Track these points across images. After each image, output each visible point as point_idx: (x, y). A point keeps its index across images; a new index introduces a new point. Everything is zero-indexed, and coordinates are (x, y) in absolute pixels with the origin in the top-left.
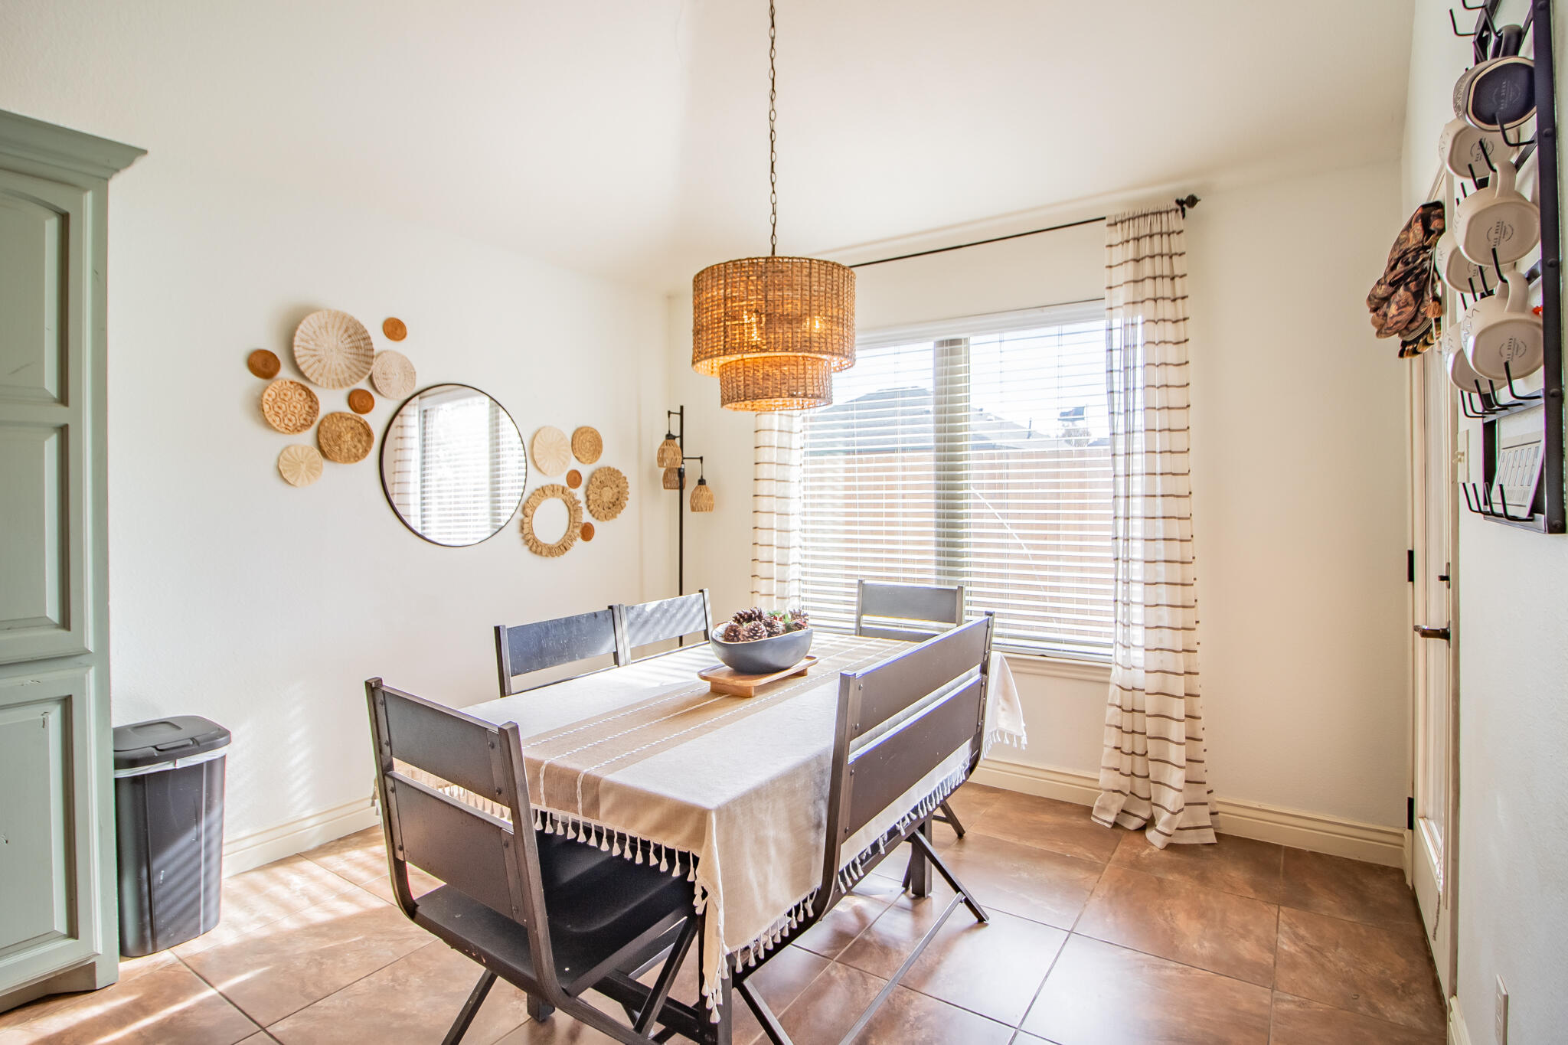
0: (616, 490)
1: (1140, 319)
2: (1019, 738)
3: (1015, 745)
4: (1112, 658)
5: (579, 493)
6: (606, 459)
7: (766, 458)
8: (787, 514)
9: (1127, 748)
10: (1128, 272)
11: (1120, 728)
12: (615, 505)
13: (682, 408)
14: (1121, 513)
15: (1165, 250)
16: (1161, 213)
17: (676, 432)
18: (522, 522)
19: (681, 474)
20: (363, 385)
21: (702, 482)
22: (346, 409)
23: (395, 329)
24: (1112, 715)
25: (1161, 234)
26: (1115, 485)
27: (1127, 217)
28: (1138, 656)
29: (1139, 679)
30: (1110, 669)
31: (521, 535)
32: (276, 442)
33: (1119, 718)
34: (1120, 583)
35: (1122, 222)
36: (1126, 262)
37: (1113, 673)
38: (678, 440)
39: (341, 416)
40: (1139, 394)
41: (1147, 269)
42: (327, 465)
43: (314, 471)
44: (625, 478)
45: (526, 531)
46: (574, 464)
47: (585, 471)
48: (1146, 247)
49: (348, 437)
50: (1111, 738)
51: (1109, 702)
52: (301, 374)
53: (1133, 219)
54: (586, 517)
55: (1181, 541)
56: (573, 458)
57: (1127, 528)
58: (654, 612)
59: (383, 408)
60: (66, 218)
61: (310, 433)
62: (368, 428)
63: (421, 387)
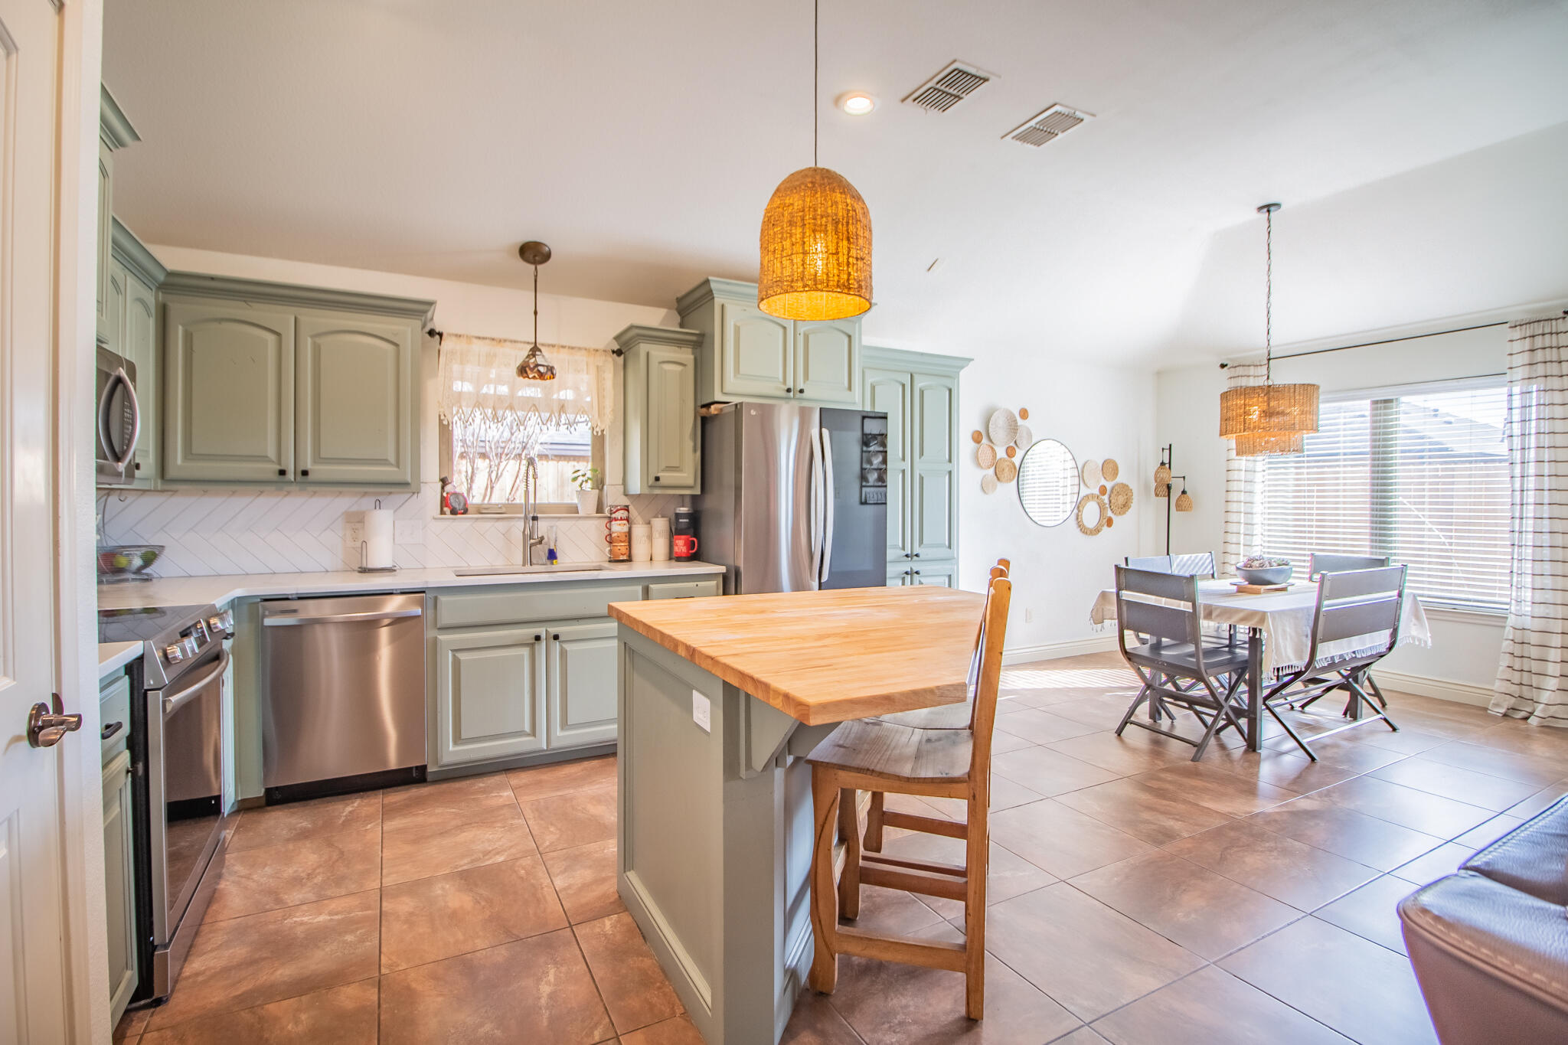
0: (1125, 497)
1: (1535, 388)
2: (1426, 642)
3: (1423, 645)
4: (1509, 611)
5: (1106, 498)
6: (1119, 479)
7: (1236, 477)
8: (1252, 514)
9: (1516, 667)
10: (1525, 358)
11: (1513, 654)
12: (1126, 506)
13: (1170, 445)
14: (1517, 515)
15: (1554, 344)
16: (1552, 320)
17: (1166, 461)
18: (1078, 515)
19: (1169, 487)
20: (1012, 444)
21: (1184, 492)
22: (1006, 456)
23: (1024, 414)
24: (1506, 646)
25: (1551, 334)
26: (1512, 496)
27: (1524, 322)
28: (1527, 608)
29: (1528, 622)
30: (1507, 618)
31: (1076, 522)
32: (981, 473)
33: (1511, 647)
34: (1515, 561)
35: (1521, 325)
36: (1523, 352)
37: (1509, 619)
38: (1167, 466)
39: (1004, 459)
40: (1533, 437)
41: (1539, 356)
42: (999, 484)
43: (994, 488)
44: (1131, 490)
45: (1079, 520)
46: (1103, 482)
47: (1109, 485)
48: (1539, 342)
49: (1006, 470)
50: (1506, 661)
51: (1505, 638)
52: (991, 441)
53: (1530, 323)
54: (1110, 514)
55: (1563, 533)
56: (1103, 479)
57: (1521, 525)
58: (1188, 560)
59: (1019, 454)
60: (950, 390)
61: (992, 469)
62: (1014, 464)
63: (1034, 441)
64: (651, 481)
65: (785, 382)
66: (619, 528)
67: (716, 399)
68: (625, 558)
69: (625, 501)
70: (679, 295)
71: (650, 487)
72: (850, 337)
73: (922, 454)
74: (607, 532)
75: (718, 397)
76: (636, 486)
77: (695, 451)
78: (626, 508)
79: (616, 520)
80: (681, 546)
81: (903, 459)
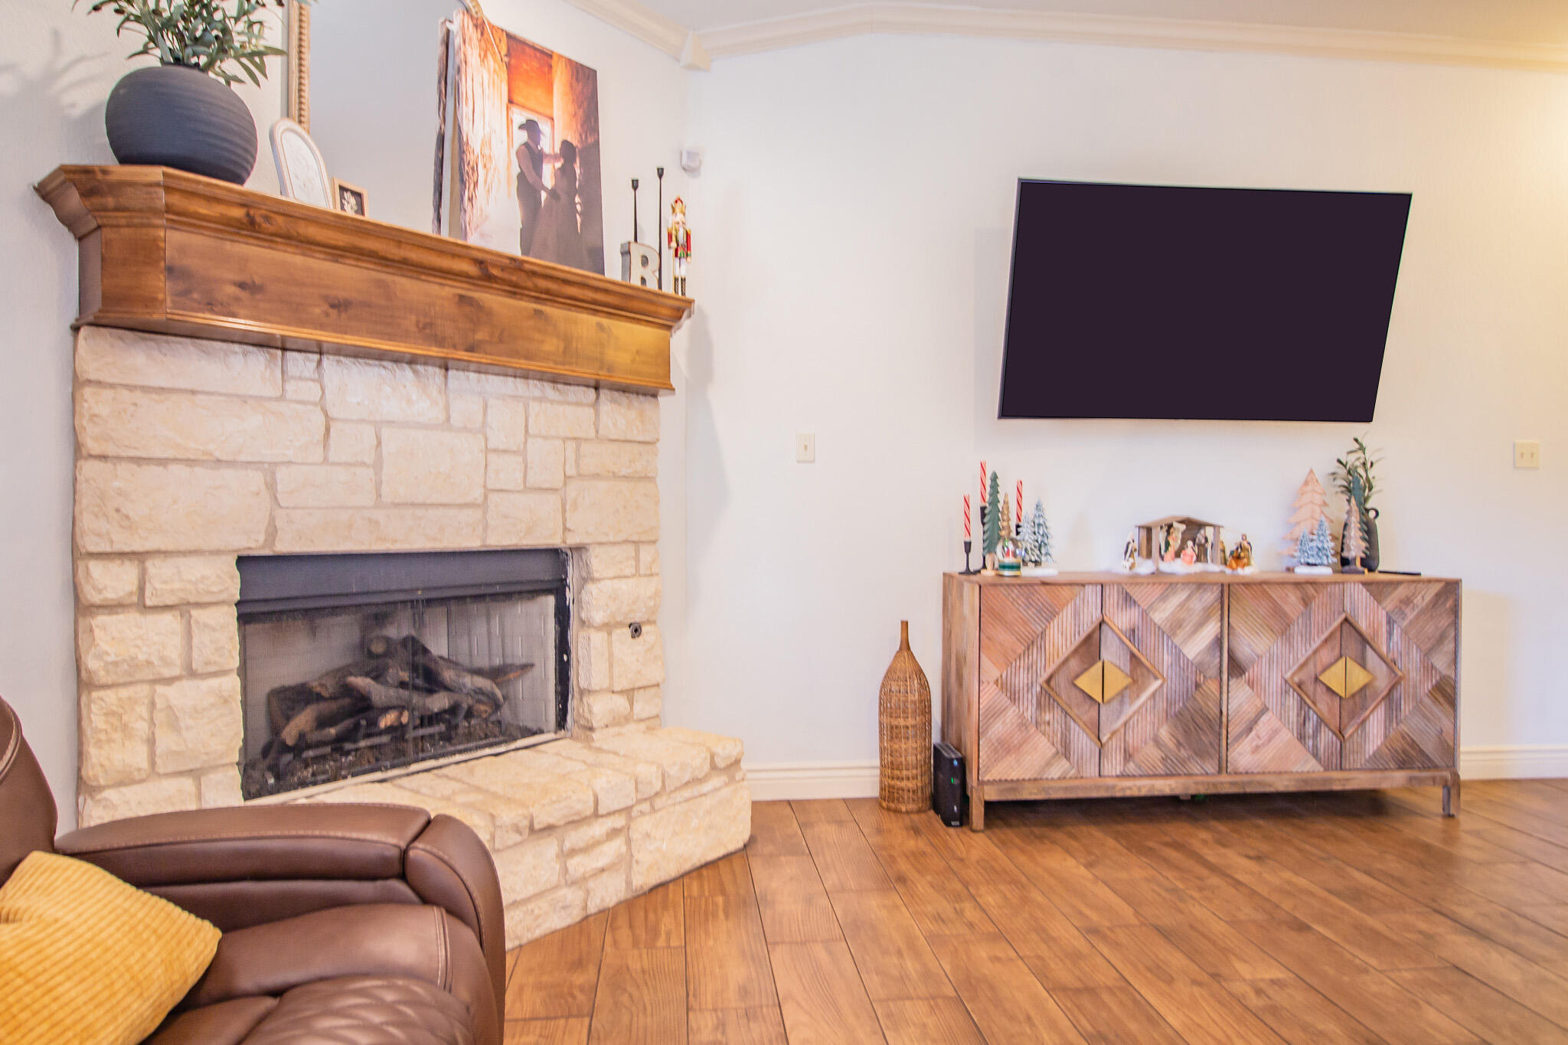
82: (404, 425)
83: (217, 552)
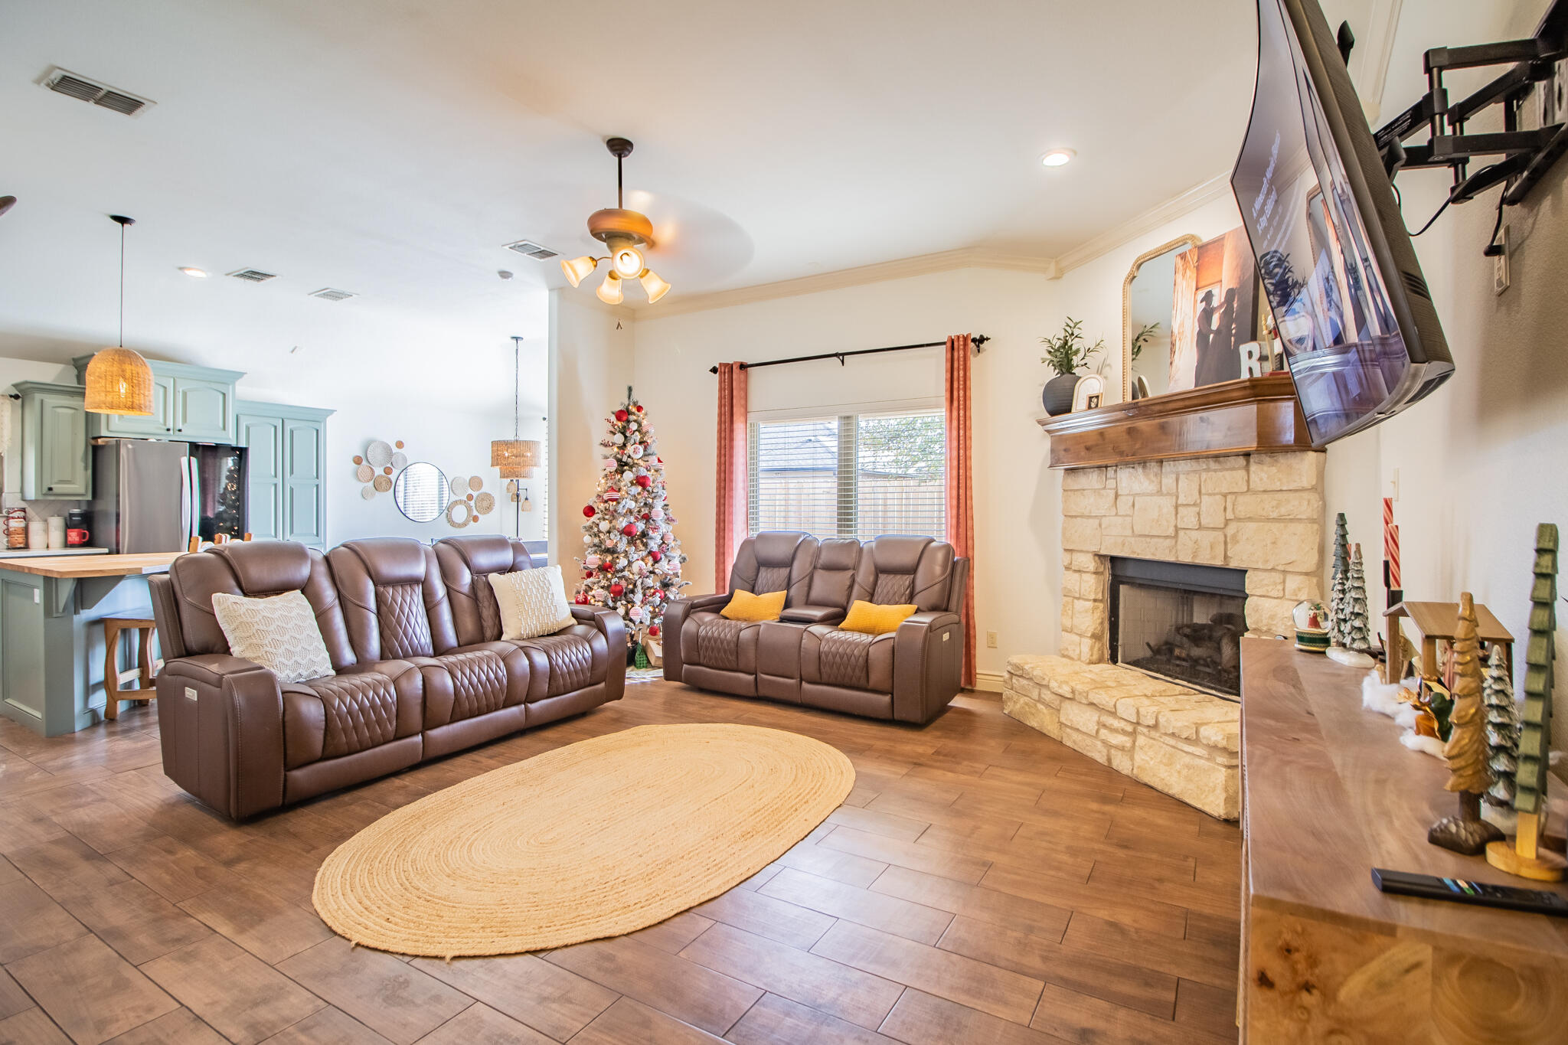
0: (489, 502)
5: (472, 503)
6: (484, 490)
12: (489, 508)
18: (448, 515)
19: (516, 495)
20: (389, 465)
21: (526, 499)
22: (383, 474)
23: (400, 445)
31: (447, 519)
32: (361, 485)
39: (382, 476)
42: (377, 493)
43: (373, 495)
44: (493, 497)
45: (450, 518)
46: (470, 492)
47: (475, 494)
49: (384, 483)
52: (370, 463)
54: (475, 513)
56: (470, 489)
59: (395, 472)
60: (317, 431)
61: (372, 482)
62: (390, 479)
63: (408, 464)
64: (45, 490)
65: (165, 424)
66: (16, 524)
67: (103, 435)
68: (22, 546)
69: (23, 505)
70: (75, 357)
71: (45, 495)
72: (224, 394)
73: (292, 472)
74: (5, 527)
75: (104, 433)
76: (31, 493)
77: (86, 468)
78: (24, 510)
79: (13, 518)
80: (74, 536)
81: (276, 476)
82: (1144, 495)
83: (1088, 552)
